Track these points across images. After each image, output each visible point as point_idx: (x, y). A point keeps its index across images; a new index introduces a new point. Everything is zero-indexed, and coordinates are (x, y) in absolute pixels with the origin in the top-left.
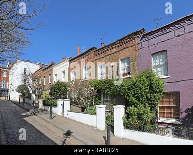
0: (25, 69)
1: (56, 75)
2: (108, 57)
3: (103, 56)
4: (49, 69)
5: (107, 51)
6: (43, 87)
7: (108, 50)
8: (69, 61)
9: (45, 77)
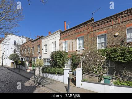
0: (15, 41)
1: (46, 46)
2: (111, 28)
3: (103, 27)
4: (38, 41)
5: (109, 22)
6: (32, 56)
7: (111, 21)
8: (61, 33)
9: (33, 47)
